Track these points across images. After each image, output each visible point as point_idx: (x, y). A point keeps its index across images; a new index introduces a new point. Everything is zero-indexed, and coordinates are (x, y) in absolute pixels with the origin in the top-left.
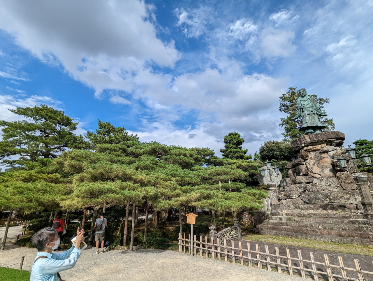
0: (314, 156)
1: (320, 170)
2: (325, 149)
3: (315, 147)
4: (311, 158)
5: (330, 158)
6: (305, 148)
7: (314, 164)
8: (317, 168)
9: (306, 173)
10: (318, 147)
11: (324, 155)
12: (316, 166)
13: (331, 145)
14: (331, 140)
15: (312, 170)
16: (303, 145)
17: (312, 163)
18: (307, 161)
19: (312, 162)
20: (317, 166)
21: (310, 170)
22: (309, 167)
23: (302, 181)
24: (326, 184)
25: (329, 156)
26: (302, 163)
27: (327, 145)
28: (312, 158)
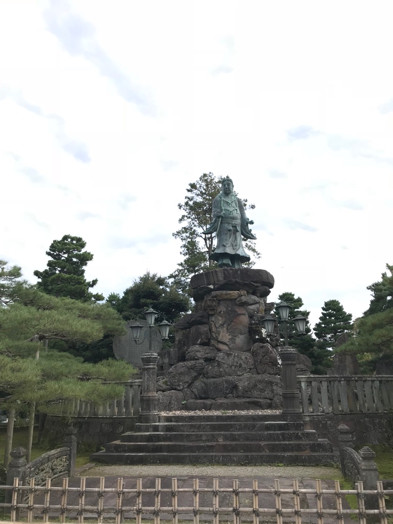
0: (225, 309)
1: (230, 337)
2: (244, 299)
3: (230, 294)
4: (220, 312)
5: (247, 316)
6: (214, 293)
7: (222, 325)
8: (225, 333)
9: (207, 341)
10: (235, 293)
11: (240, 310)
12: (225, 329)
13: (254, 293)
14: (256, 284)
15: (217, 335)
16: (211, 287)
17: (220, 322)
18: (213, 319)
19: (220, 320)
20: (227, 329)
21: (214, 336)
22: (214, 329)
23: (199, 355)
24: (235, 364)
25: (247, 314)
26: (204, 321)
27: (247, 292)
28: (222, 313)
